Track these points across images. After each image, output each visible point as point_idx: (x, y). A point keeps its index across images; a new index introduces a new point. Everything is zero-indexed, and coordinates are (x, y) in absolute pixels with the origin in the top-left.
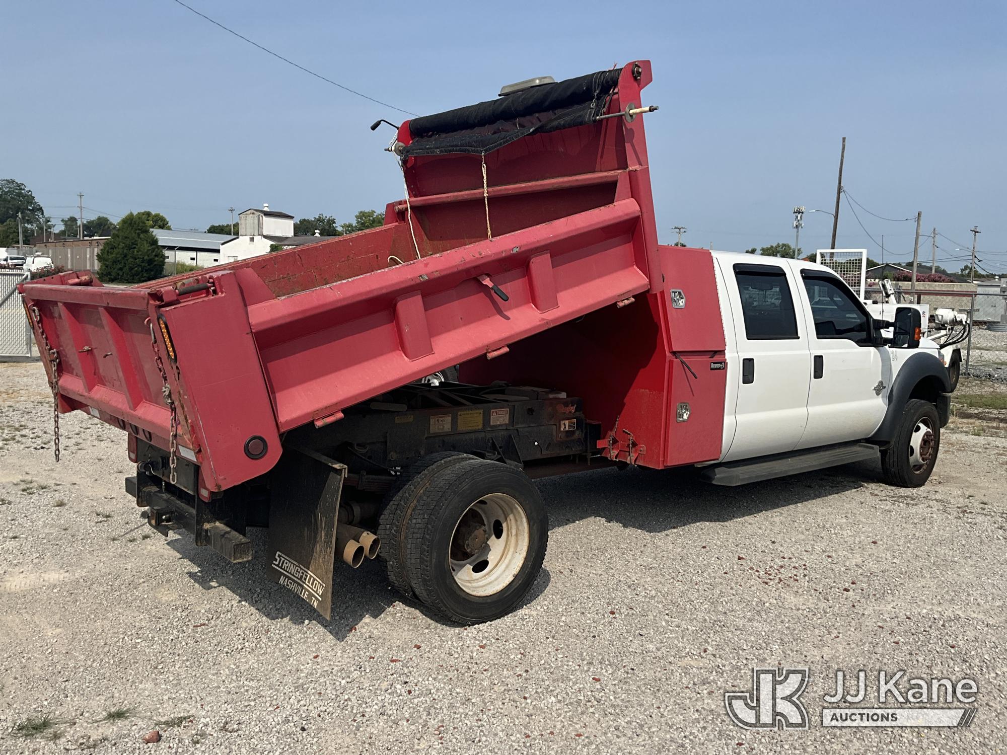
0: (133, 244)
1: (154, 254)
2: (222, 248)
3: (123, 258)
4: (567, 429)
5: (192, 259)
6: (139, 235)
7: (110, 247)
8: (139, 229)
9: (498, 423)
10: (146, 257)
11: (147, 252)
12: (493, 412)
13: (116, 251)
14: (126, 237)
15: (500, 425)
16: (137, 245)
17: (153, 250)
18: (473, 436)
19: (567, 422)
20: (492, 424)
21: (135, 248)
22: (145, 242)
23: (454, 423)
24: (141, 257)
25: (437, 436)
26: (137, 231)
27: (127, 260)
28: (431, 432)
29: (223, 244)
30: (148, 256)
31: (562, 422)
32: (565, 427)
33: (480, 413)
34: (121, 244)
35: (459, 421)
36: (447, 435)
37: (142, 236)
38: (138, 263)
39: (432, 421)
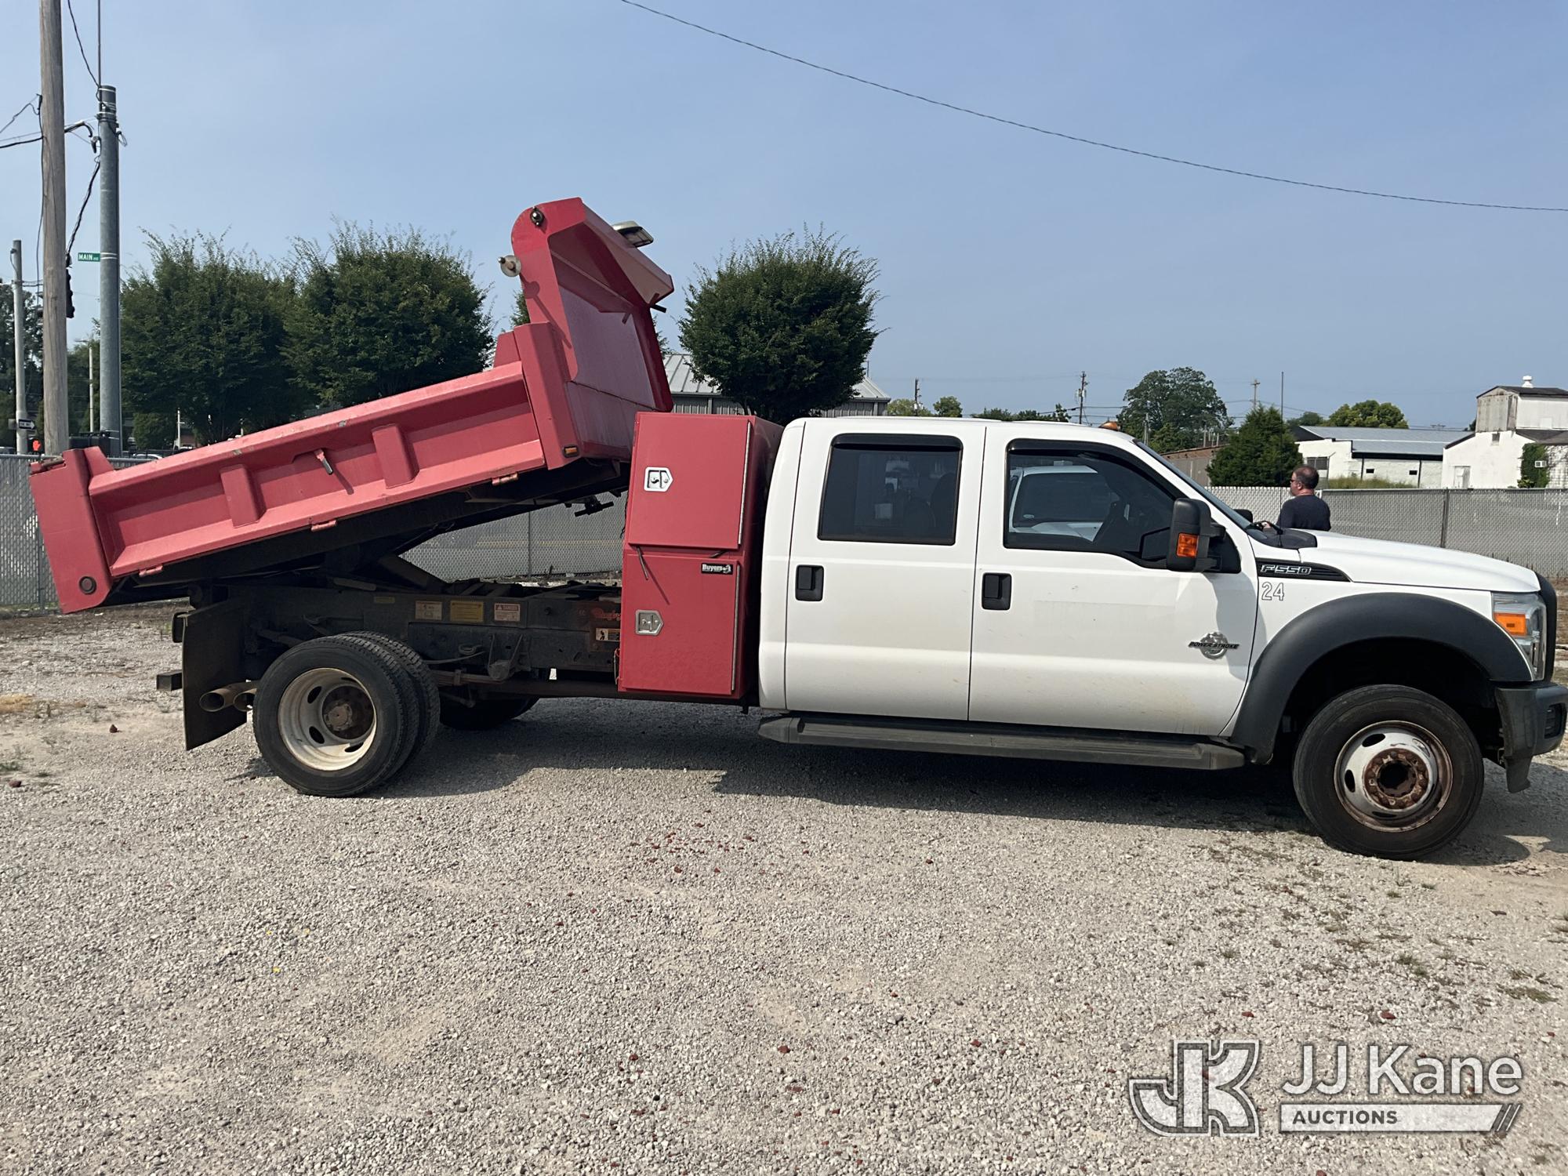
0: (1257, 450)
1: (1286, 465)
2: (1446, 453)
3: (1240, 473)
4: (606, 639)
5: (1413, 473)
6: (1268, 437)
7: (1225, 456)
8: (1268, 429)
9: (505, 619)
10: (1273, 470)
11: (1275, 462)
12: (498, 606)
13: (1231, 462)
14: (1248, 442)
15: (507, 622)
16: (1262, 451)
17: (1285, 460)
18: (471, 629)
19: (606, 631)
20: (496, 618)
21: (1259, 456)
22: (1274, 447)
23: (446, 610)
24: (1267, 469)
25: (421, 622)
26: (1266, 432)
27: (1246, 475)
28: (417, 617)
29: (1448, 447)
30: (1277, 467)
31: (598, 631)
32: (603, 637)
33: (480, 606)
34: (1240, 451)
35: (451, 611)
36: (438, 623)
37: (1272, 439)
38: (1261, 479)
39: (418, 606)
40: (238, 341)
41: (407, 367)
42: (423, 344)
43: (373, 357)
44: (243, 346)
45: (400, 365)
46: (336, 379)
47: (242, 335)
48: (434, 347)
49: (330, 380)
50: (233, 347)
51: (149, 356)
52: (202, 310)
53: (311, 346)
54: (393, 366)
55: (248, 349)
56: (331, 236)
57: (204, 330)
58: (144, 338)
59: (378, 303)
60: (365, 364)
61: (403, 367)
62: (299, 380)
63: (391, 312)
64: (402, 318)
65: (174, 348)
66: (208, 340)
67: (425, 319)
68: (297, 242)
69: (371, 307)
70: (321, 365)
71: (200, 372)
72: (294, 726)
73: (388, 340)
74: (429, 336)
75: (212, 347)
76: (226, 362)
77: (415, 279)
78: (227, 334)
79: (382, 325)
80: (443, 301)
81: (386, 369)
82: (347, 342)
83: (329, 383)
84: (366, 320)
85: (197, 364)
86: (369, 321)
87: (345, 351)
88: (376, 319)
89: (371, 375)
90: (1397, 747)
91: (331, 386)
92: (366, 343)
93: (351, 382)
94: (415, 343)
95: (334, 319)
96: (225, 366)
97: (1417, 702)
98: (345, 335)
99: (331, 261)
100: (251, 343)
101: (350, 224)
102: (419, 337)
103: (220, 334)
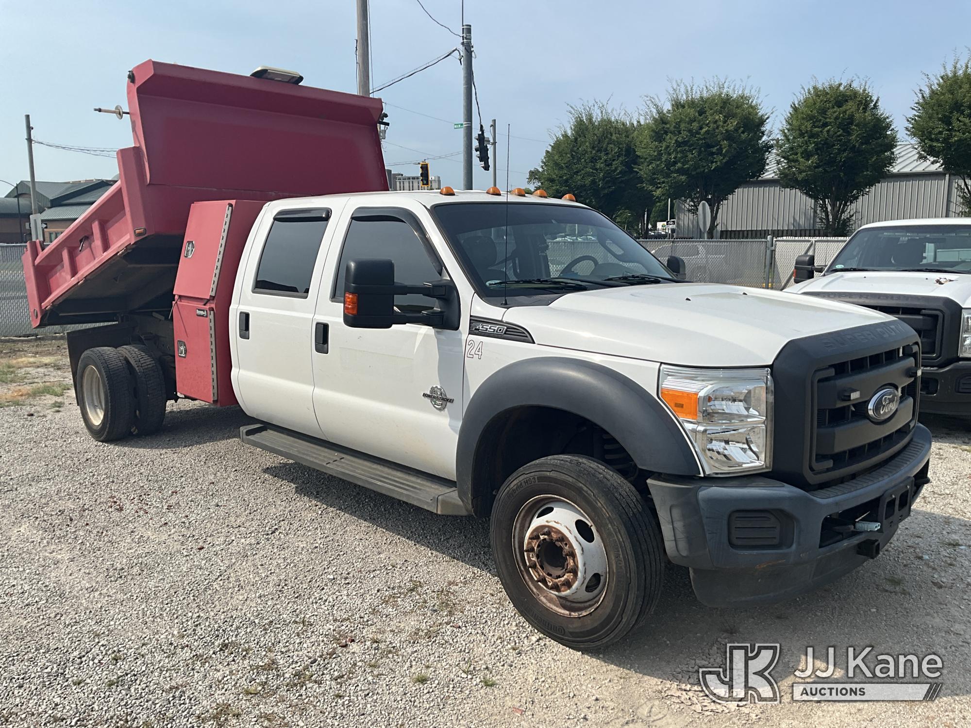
40: (611, 164)
41: (706, 170)
42: (717, 154)
43: (686, 166)
44: (613, 167)
45: (702, 170)
46: (663, 182)
47: (614, 160)
48: (724, 156)
49: (659, 183)
50: (608, 168)
51: (564, 178)
52: (593, 148)
53: (651, 163)
54: (698, 171)
55: (616, 169)
56: (667, 91)
57: (594, 160)
58: (562, 168)
59: (690, 131)
60: (681, 171)
61: (704, 171)
62: (644, 185)
63: (697, 136)
64: (704, 139)
65: (577, 172)
66: (594, 166)
67: (719, 137)
68: (646, 99)
69: (685, 134)
70: (655, 174)
71: (590, 185)
72: (95, 397)
73: (695, 155)
74: (721, 149)
75: (596, 169)
76: (604, 177)
77: (716, 112)
78: (606, 161)
79: (692, 145)
80: (733, 124)
81: (694, 173)
82: (671, 158)
83: (659, 185)
84: (682, 143)
85: (588, 181)
86: (685, 143)
87: (669, 164)
88: (688, 141)
89: (683, 178)
90: (550, 524)
91: (660, 187)
92: (682, 158)
93: (672, 183)
94: (713, 154)
95: (664, 144)
96: (603, 180)
97: (570, 479)
98: (670, 154)
99: (667, 107)
100: (618, 165)
101: (679, 81)
102: (714, 150)
103: (601, 161)
